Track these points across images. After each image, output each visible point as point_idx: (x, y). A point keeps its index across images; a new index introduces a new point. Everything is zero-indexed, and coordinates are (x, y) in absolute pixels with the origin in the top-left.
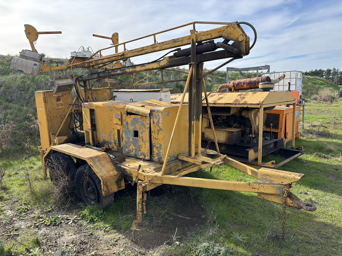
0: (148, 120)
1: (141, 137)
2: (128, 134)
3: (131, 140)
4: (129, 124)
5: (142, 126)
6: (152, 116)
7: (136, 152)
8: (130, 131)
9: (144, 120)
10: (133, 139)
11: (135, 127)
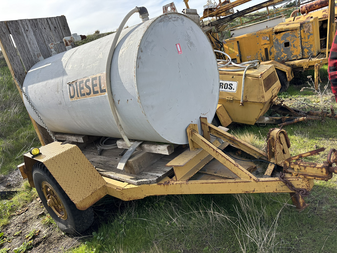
0: (298, 31)
1: (292, 45)
2: (278, 47)
3: (282, 50)
4: (279, 40)
5: (293, 37)
6: (302, 27)
7: (287, 57)
8: (280, 45)
9: (295, 33)
10: (284, 49)
11: (286, 40)
